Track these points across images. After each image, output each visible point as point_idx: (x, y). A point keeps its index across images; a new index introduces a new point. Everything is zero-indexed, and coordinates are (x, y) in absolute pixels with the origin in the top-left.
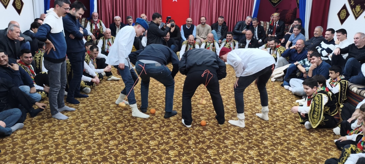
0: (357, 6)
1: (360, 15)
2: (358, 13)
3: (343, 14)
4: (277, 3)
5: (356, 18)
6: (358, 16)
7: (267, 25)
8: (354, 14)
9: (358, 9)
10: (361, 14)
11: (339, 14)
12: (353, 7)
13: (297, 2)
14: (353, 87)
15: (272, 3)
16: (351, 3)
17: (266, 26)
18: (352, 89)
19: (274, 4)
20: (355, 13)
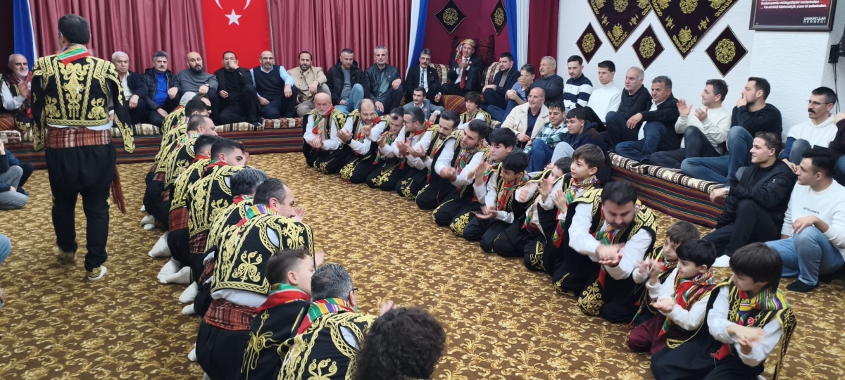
0: (615, 27)
1: (622, 43)
2: (620, 39)
3: (589, 43)
4: (454, 25)
5: (616, 48)
6: (620, 46)
7: (443, 71)
8: (612, 42)
9: (619, 31)
10: (624, 41)
11: (580, 43)
12: (607, 29)
13: (494, 22)
14: (663, 172)
15: (445, 24)
16: (603, 22)
17: (441, 72)
18: (661, 176)
19: (450, 28)
20: (613, 40)
